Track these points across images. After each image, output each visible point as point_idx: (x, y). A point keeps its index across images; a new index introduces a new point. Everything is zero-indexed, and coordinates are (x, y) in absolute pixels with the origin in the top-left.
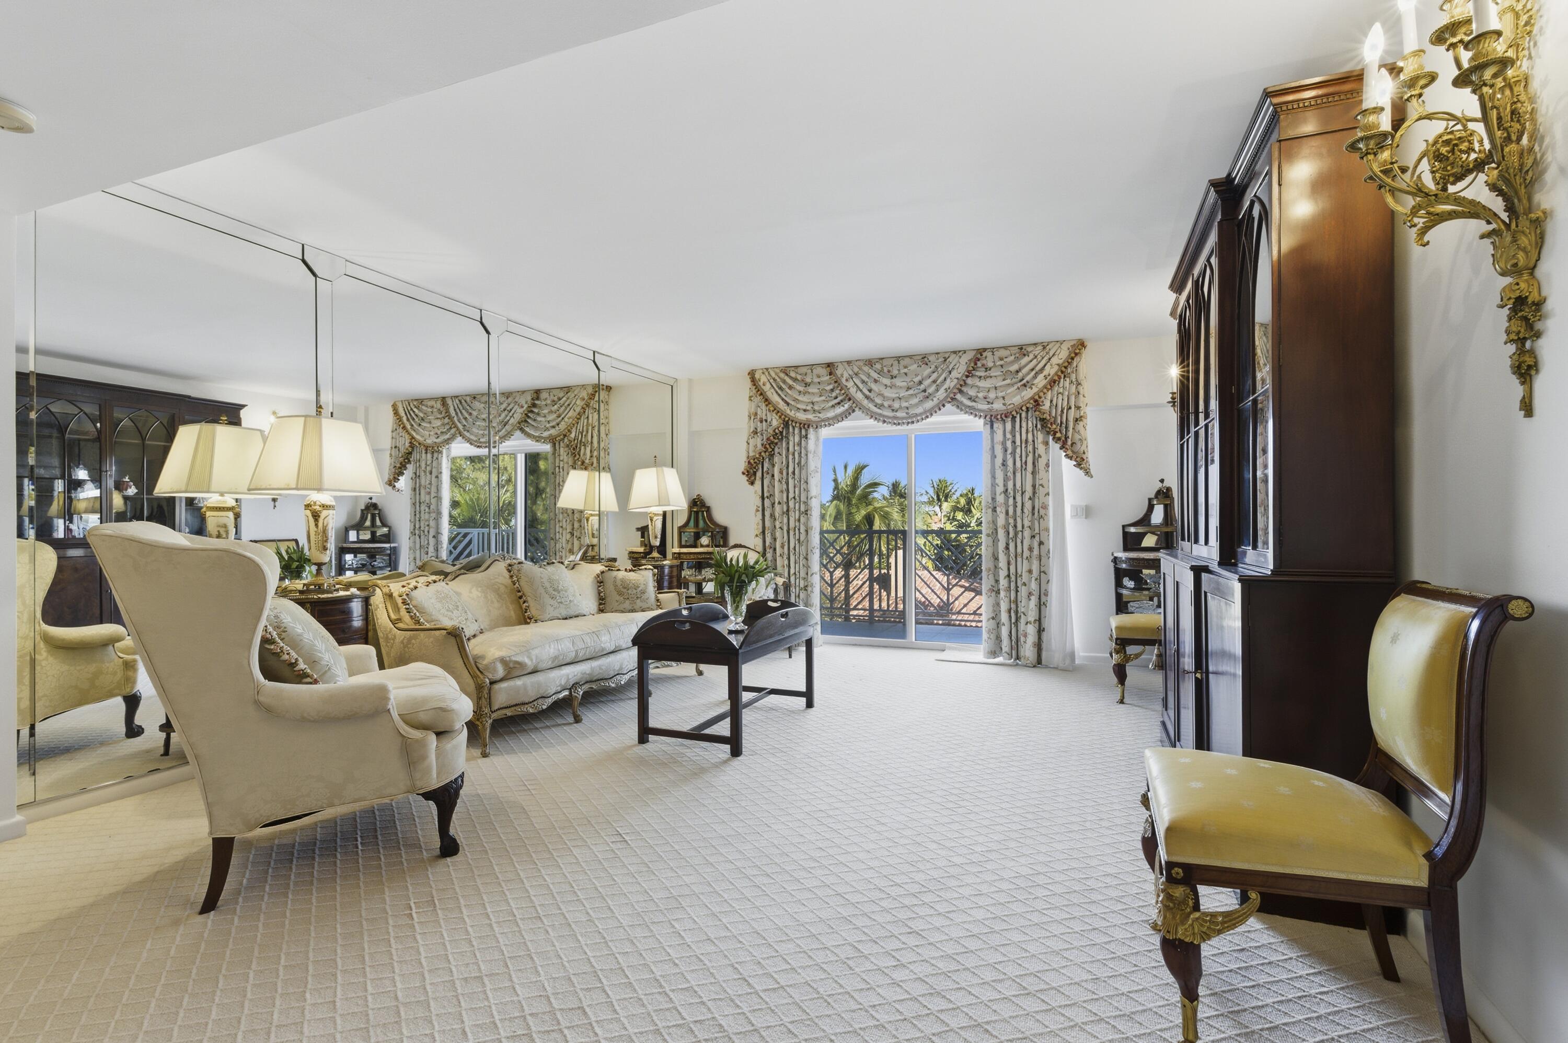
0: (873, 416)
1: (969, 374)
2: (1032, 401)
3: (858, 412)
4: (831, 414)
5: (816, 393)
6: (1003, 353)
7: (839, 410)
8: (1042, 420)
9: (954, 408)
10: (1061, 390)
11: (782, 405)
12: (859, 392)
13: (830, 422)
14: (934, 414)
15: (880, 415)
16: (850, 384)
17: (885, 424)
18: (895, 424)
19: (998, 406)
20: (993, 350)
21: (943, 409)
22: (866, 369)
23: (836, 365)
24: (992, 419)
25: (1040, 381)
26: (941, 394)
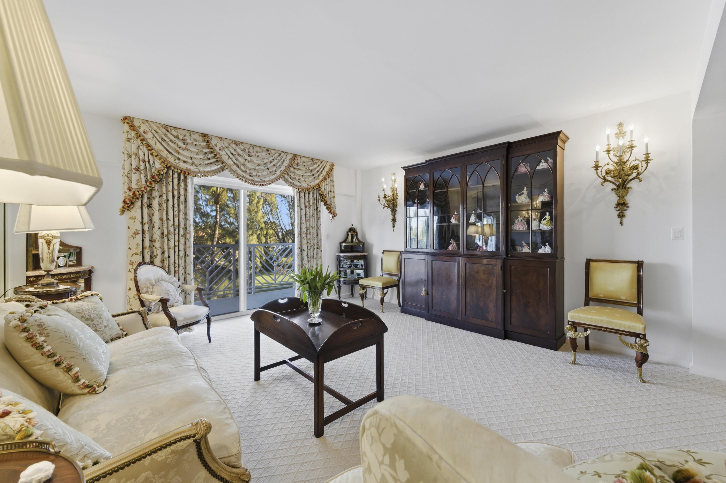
0: (238, 176)
1: (291, 165)
2: (318, 186)
3: (226, 172)
4: (208, 169)
5: (194, 152)
6: (305, 160)
7: (214, 168)
8: (321, 195)
9: (283, 182)
10: (327, 183)
11: (164, 153)
12: (230, 160)
13: (204, 174)
14: (274, 183)
15: (243, 177)
16: (223, 153)
17: (246, 183)
18: (253, 184)
19: (305, 185)
20: (300, 156)
21: (279, 181)
22: (234, 146)
23: (210, 137)
24: (300, 190)
25: (321, 178)
26: (278, 173)
